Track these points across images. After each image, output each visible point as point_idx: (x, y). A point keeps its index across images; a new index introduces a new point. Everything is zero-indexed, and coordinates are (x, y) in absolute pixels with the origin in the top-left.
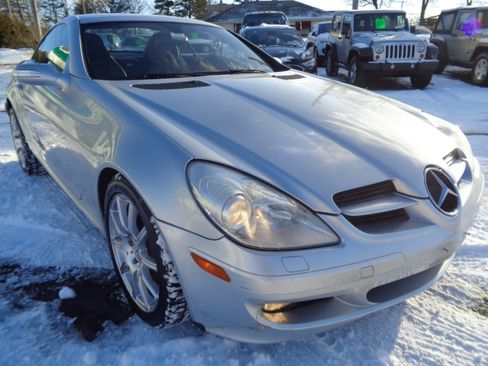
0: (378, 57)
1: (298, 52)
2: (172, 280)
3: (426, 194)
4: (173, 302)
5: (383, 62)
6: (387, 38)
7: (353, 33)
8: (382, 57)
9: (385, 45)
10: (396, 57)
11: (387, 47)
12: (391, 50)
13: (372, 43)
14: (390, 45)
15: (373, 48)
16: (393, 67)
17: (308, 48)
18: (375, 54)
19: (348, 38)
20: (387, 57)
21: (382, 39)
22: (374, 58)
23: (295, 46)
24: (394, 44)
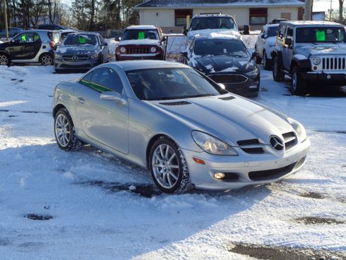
0: (315, 68)
1: (242, 63)
2: (185, 169)
3: (269, 143)
4: (185, 178)
5: (320, 73)
6: (324, 51)
7: (295, 45)
8: (320, 68)
9: (322, 57)
10: (332, 68)
11: (324, 59)
12: (328, 62)
13: (310, 55)
14: (326, 57)
15: (311, 59)
16: (329, 77)
17: (252, 58)
18: (313, 66)
19: (291, 48)
20: (324, 67)
21: (319, 52)
22: (313, 69)
23: (240, 57)
24: (330, 57)
